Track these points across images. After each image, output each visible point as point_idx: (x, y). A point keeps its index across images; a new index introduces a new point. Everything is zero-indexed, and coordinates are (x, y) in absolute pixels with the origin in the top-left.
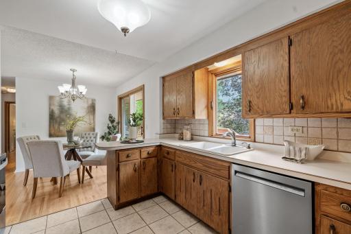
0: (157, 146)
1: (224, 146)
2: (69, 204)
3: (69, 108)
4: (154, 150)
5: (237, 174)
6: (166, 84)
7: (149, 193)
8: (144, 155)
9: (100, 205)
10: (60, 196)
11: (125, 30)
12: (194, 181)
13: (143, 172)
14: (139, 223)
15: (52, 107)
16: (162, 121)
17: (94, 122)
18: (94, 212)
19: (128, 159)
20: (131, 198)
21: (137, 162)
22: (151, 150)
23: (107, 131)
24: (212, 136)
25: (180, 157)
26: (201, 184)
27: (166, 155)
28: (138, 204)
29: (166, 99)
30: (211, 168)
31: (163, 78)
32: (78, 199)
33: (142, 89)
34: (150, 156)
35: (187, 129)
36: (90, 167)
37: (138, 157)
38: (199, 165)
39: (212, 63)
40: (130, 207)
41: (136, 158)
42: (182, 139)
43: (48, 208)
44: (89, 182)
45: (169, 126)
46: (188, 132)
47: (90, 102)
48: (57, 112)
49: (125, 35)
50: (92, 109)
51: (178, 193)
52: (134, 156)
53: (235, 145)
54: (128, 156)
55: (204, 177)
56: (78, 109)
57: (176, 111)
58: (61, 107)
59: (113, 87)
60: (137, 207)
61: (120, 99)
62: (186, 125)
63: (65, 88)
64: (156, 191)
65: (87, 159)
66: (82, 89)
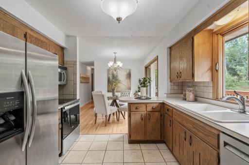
0: (160, 103)
1: (229, 111)
2: (108, 132)
3: (117, 76)
4: (157, 106)
5: (227, 147)
6: (172, 52)
7: (153, 138)
8: (149, 109)
9: (121, 137)
10: (106, 126)
11: (119, 19)
12: (185, 139)
13: (148, 122)
14: (140, 159)
15: (109, 76)
16: (169, 83)
17: (130, 84)
18: (116, 141)
19: (137, 110)
20: (138, 138)
21: (144, 113)
22: (155, 105)
23: (137, 90)
24: (217, 99)
25: (176, 115)
26: (190, 144)
27: (167, 111)
28: (144, 144)
29: (172, 66)
30: (200, 131)
31: (170, 48)
32: (113, 130)
33: (157, 59)
34: (154, 110)
35: (191, 91)
36: (125, 113)
37: (144, 110)
38: (190, 126)
39: (212, 23)
40: (139, 145)
41: (143, 111)
42: (185, 99)
43: (99, 130)
44: (122, 121)
45: (176, 88)
46: (191, 93)
47: (128, 72)
48: (111, 78)
49: (119, 23)
50: (129, 75)
51: (174, 145)
52: (141, 108)
53: (244, 112)
54: (136, 108)
55: (193, 138)
56: (122, 76)
57: (179, 75)
58: (113, 75)
59: (142, 60)
60: (143, 146)
61: (146, 68)
62: (189, 87)
63: (111, 64)
64: (159, 138)
65: (121, 107)
66: (119, 64)
